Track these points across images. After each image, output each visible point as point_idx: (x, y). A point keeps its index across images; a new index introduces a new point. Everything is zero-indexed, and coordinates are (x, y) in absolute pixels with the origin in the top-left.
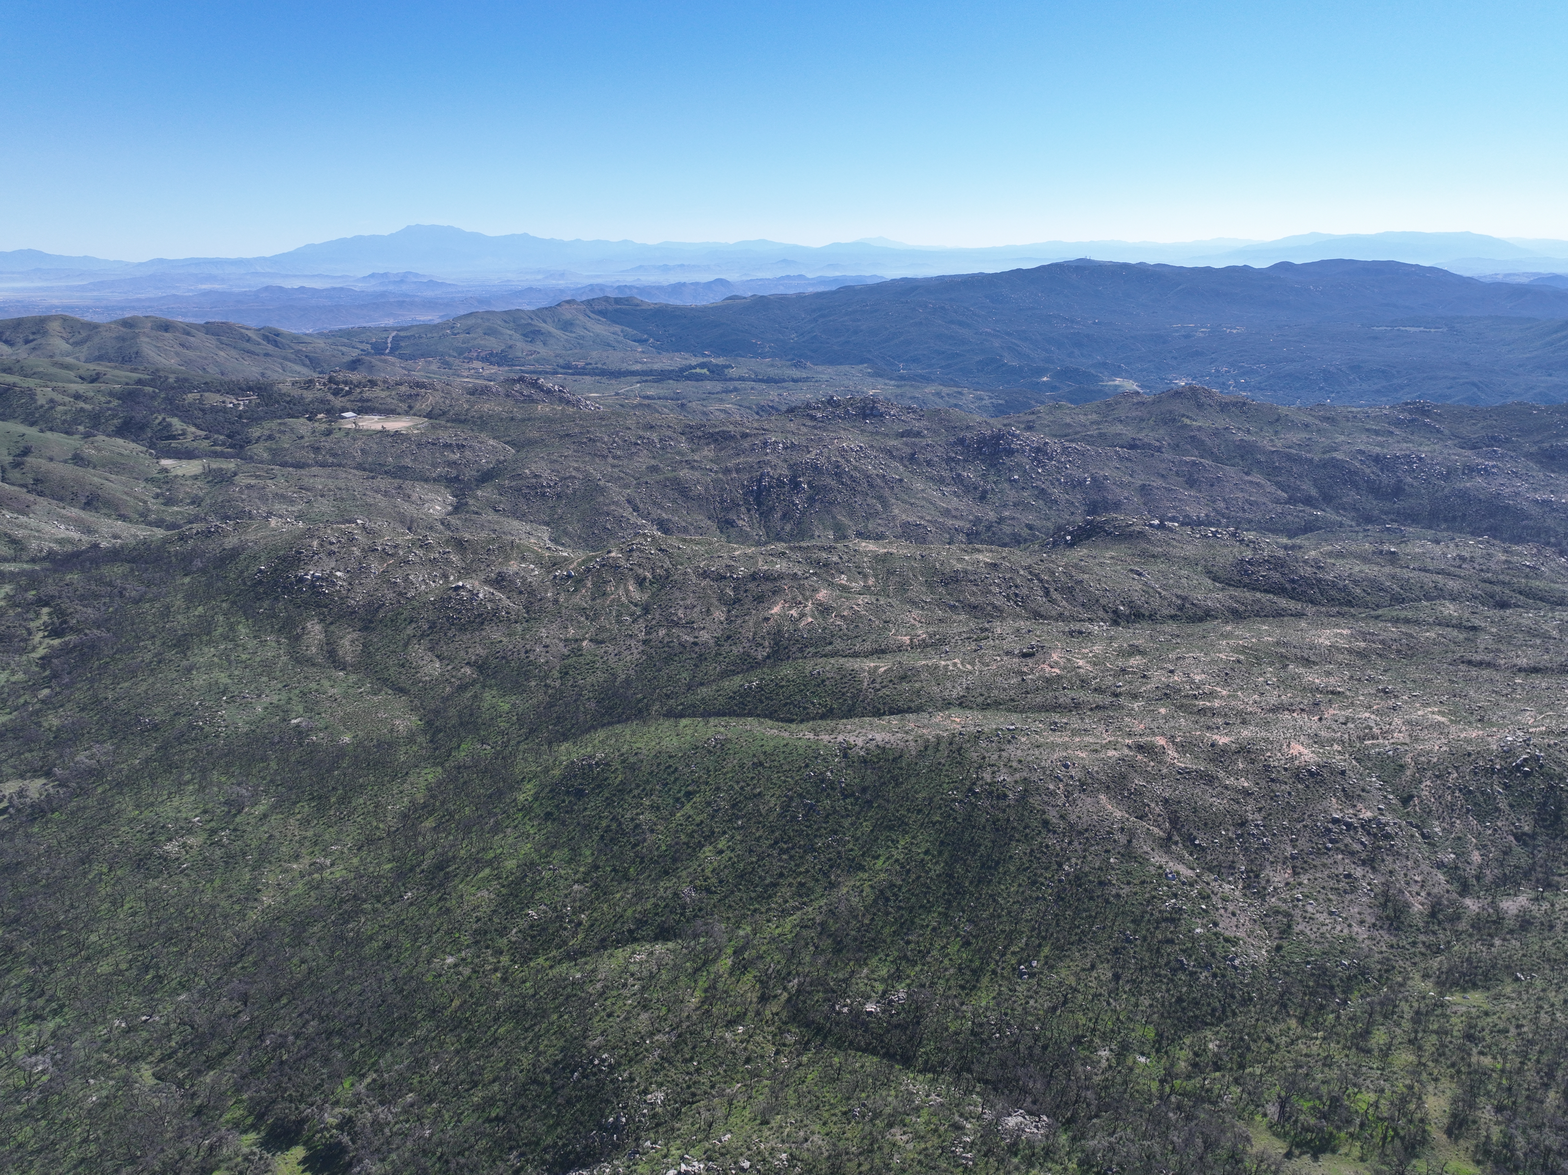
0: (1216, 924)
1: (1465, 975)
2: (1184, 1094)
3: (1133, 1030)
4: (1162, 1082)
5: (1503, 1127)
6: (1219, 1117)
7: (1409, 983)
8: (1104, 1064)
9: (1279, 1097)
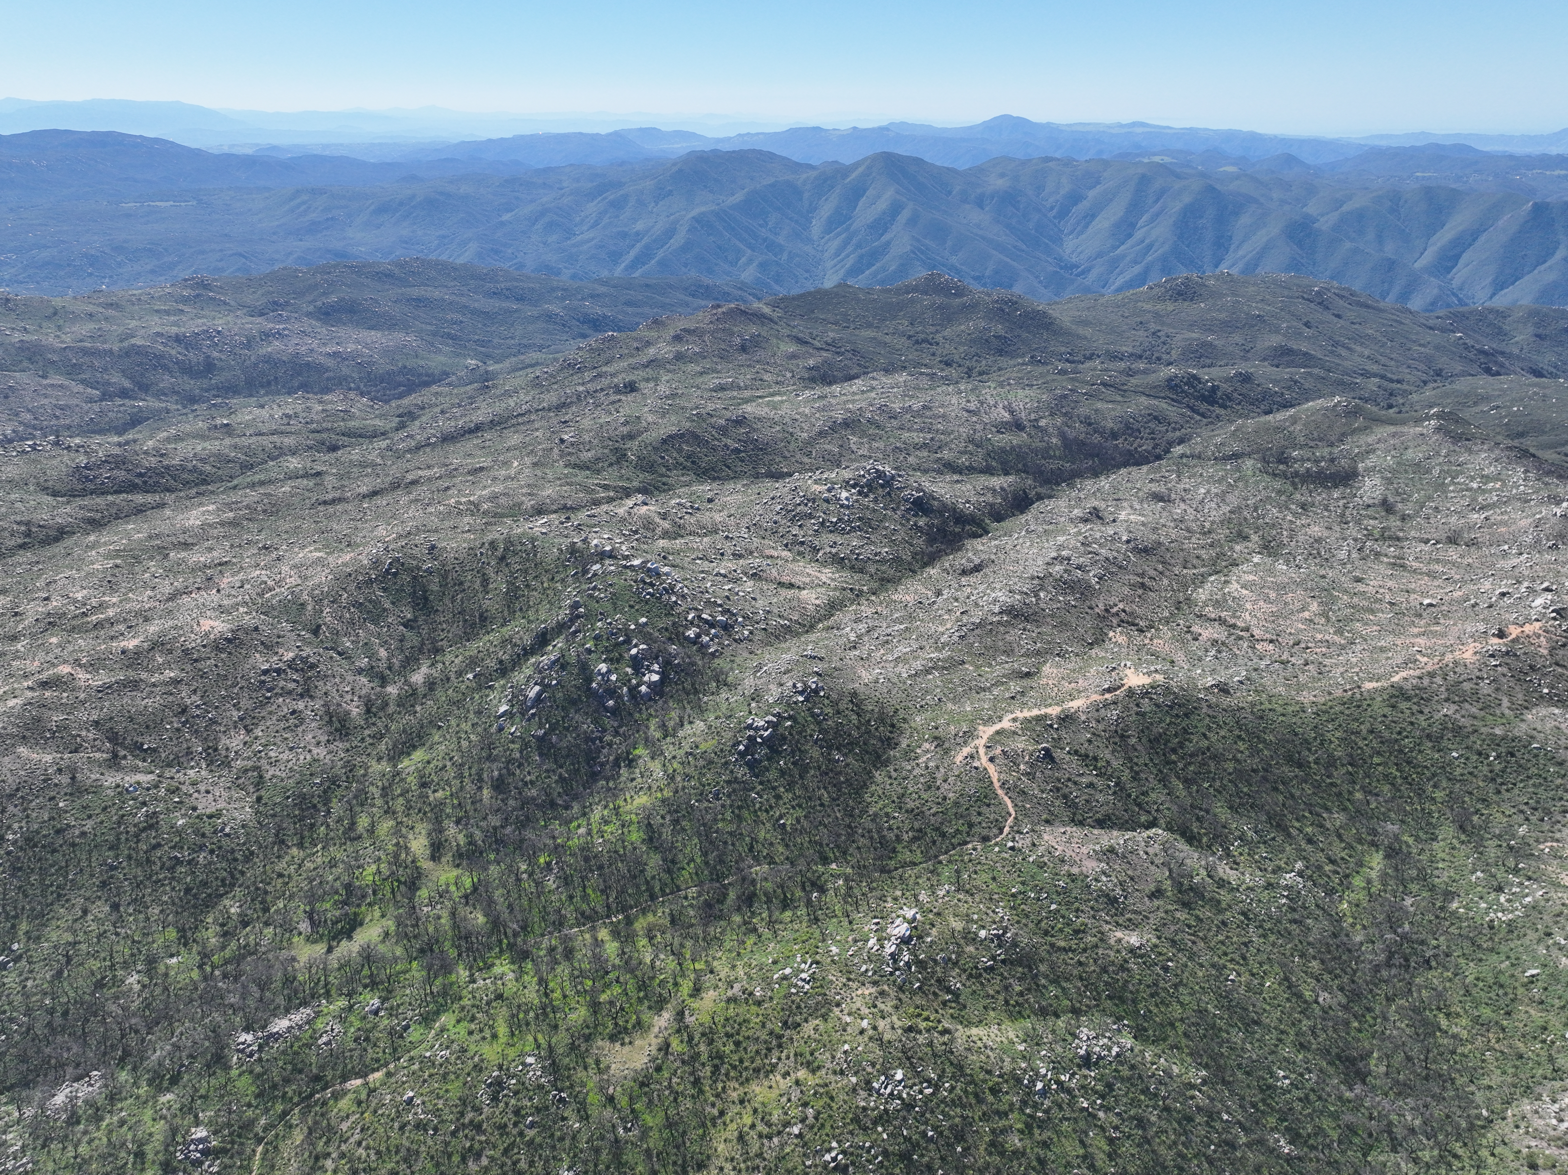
0: (194, 809)
1: (405, 743)
2: (227, 962)
3: (154, 942)
4: (200, 967)
5: (464, 832)
6: (264, 960)
7: (370, 770)
8: (137, 987)
9: (305, 912)
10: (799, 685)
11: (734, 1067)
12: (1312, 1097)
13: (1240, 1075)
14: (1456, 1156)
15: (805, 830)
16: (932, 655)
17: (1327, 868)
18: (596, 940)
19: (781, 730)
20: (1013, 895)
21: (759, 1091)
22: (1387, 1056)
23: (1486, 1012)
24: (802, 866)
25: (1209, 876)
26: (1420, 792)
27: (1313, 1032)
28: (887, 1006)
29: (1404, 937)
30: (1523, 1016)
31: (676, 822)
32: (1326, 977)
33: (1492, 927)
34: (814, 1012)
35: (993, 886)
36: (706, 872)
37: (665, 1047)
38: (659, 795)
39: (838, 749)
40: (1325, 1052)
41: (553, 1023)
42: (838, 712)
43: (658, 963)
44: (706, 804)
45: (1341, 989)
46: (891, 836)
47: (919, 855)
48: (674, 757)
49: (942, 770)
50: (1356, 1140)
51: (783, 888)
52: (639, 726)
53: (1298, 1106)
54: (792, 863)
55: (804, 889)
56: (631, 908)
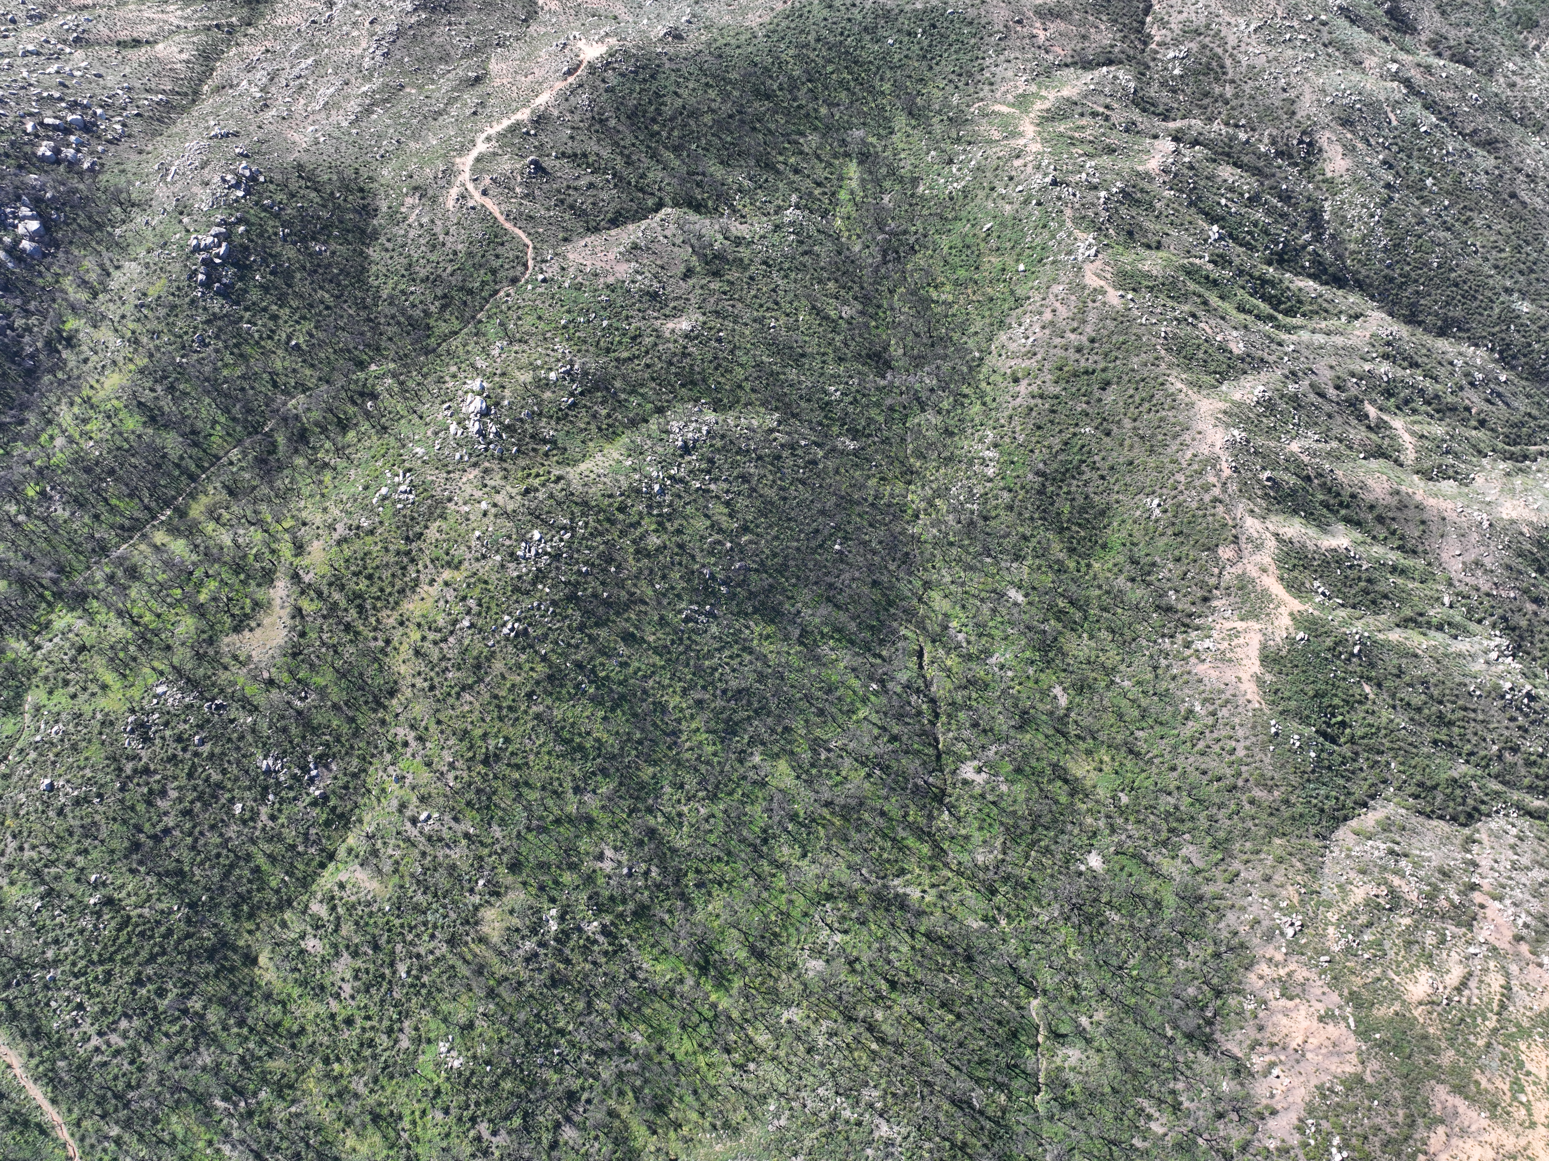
10: (229, 177)
11: (378, 598)
12: (859, 397)
13: (803, 404)
14: (965, 396)
15: (324, 341)
16: (364, 89)
17: (816, 192)
18: (155, 546)
19: (237, 241)
20: (564, 327)
21: (412, 607)
22: (902, 339)
23: (962, 273)
24: (340, 382)
25: (726, 238)
26: (871, 90)
27: (846, 344)
28: (496, 480)
29: (892, 233)
30: (987, 266)
31: (171, 389)
32: (842, 292)
33: (951, 199)
34: (430, 516)
35: (542, 325)
36: (238, 429)
37: (298, 612)
38: (132, 367)
39: (314, 239)
40: (857, 357)
41: (163, 645)
42: (293, 196)
43: (240, 540)
44: (195, 356)
45: (855, 298)
46: (418, 313)
47: (456, 322)
48: (123, 317)
49: (439, 223)
50: (896, 416)
51: (331, 411)
52: (51, 294)
53: (850, 409)
54: (328, 382)
55: (354, 403)
56: (175, 498)
